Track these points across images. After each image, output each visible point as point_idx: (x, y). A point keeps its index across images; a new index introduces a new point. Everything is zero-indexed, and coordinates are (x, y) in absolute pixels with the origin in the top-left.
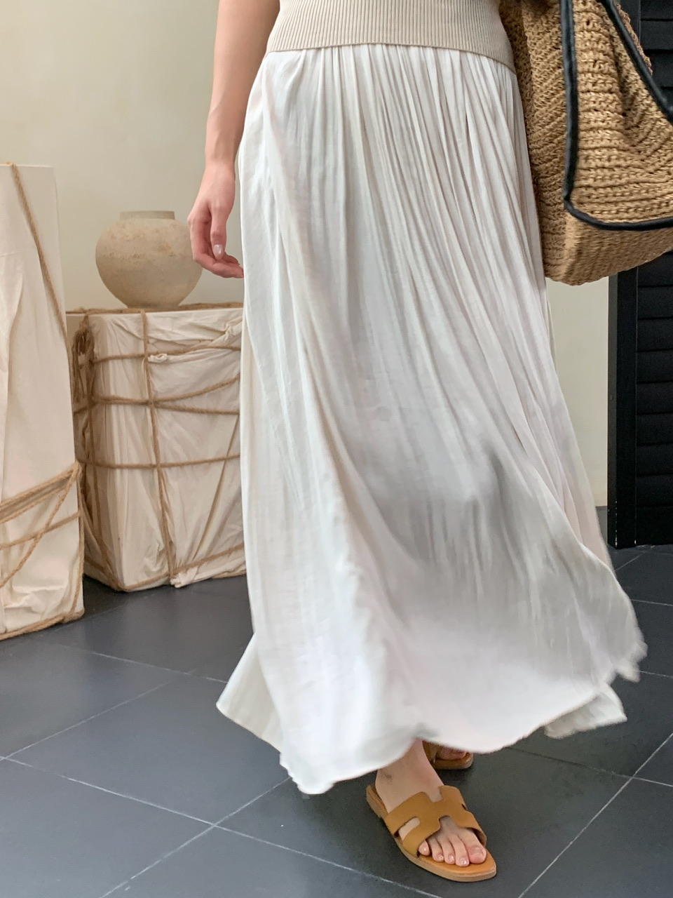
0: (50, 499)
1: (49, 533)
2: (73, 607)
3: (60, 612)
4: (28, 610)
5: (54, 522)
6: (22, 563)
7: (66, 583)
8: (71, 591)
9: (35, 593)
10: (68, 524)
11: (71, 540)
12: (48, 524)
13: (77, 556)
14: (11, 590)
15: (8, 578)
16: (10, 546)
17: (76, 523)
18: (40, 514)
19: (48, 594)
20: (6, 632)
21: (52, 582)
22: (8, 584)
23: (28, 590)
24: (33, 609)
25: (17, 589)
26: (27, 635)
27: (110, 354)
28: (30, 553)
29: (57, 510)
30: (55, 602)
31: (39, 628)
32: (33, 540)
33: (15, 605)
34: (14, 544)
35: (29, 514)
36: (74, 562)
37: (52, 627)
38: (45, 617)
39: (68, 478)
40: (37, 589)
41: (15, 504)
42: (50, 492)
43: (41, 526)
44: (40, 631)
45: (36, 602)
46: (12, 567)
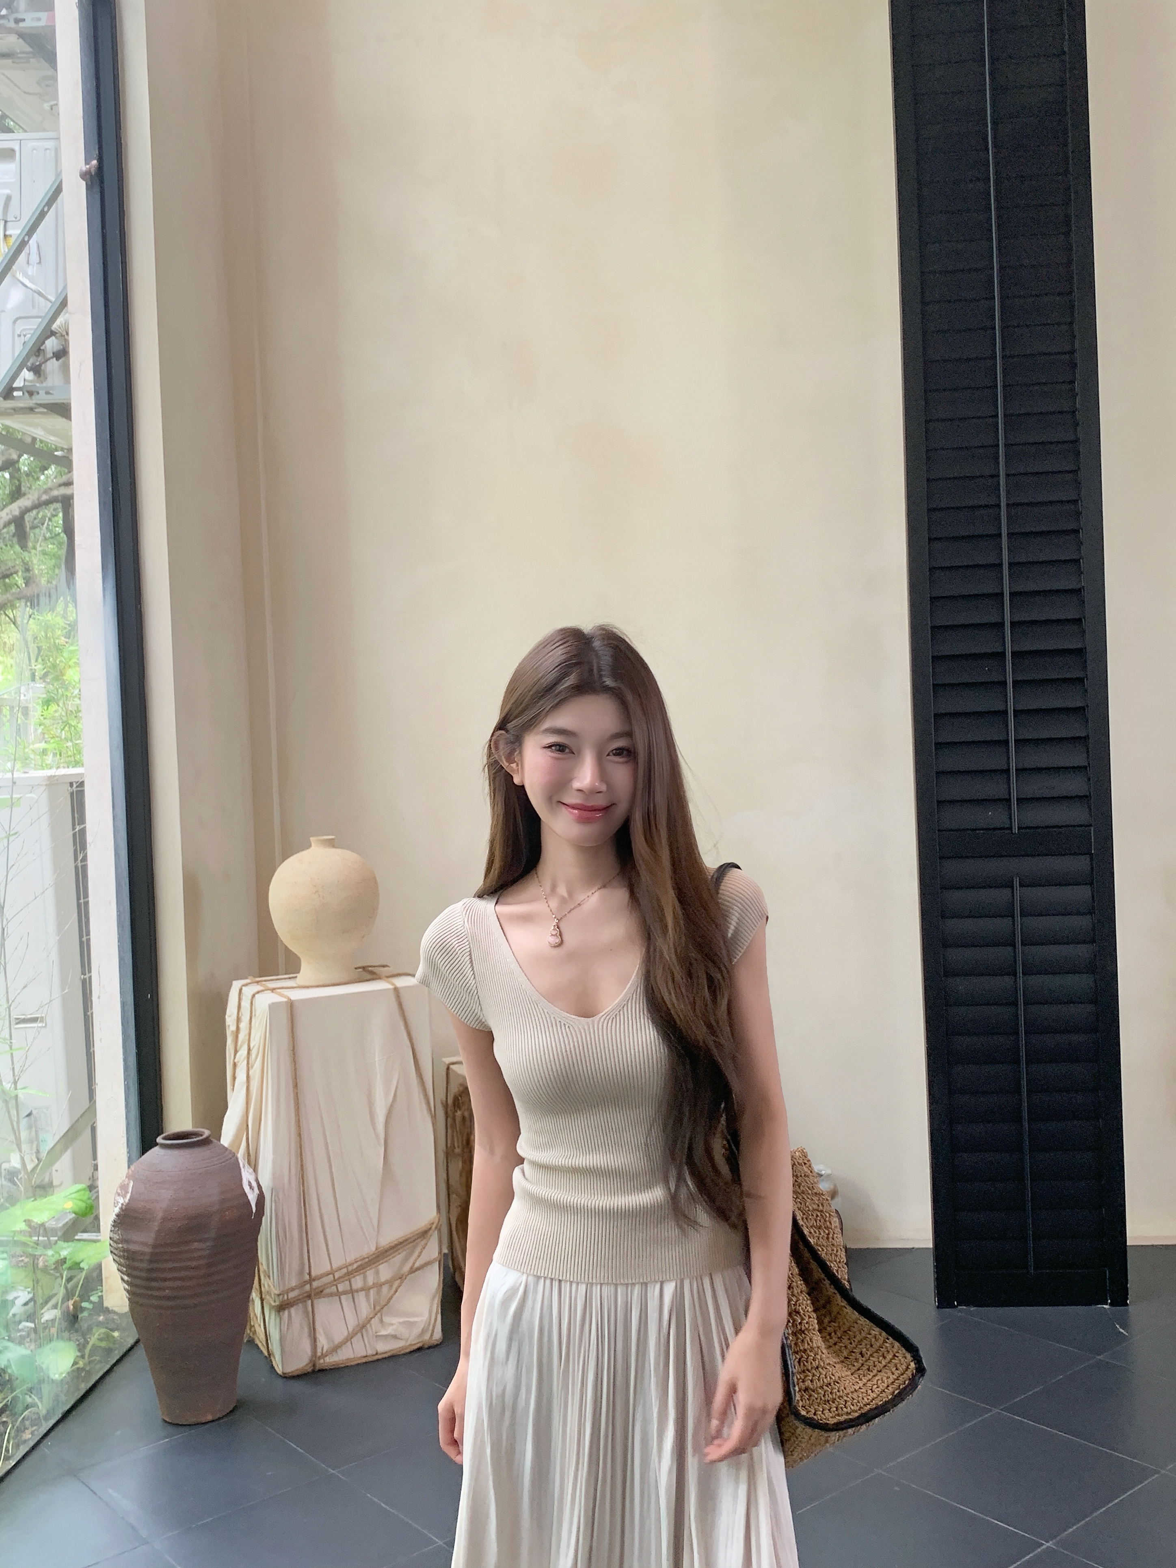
0: (415, 1247)
1: (413, 1275)
2: (432, 1335)
3: (420, 1340)
4: (395, 1337)
5: (417, 1265)
6: (391, 1298)
7: (427, 1315)
8: (430, 1323)
9: (400, 1323)
10: (429, 1267)
11: (433, 1279)
12: (411, 1268)
13: (436, 1292)
14: (381, 1321)
15: (379, 1311)
16: (381, 1286)
17: (436, 1268)
18: (406, 1259)
19: (411, 1324)
20: (377, 1354)
21: (414, 1315)
22: (379, 1314)
23: (395, 1320)
24: (399, 1336)
25: (387, 1319)
26: (393, 1357)
28: (396, 1291)
29: (419, 1256)
30: (416, 1331)
31: (403, 1352)
32: (399, 1281)
33: (383, 1333)
34: (384, 1283)
35: (398, 1259)
36: (434, 1298)
37: (411, 1352)
38: (409, 1343)
39: (430, 1229)
40: (401, 1320)
41: (386, 1251)
42: (414, 1241)
43: (406, 1268)
44: (404, 1354)
45: (403, 1331)
46: (383, 1302)
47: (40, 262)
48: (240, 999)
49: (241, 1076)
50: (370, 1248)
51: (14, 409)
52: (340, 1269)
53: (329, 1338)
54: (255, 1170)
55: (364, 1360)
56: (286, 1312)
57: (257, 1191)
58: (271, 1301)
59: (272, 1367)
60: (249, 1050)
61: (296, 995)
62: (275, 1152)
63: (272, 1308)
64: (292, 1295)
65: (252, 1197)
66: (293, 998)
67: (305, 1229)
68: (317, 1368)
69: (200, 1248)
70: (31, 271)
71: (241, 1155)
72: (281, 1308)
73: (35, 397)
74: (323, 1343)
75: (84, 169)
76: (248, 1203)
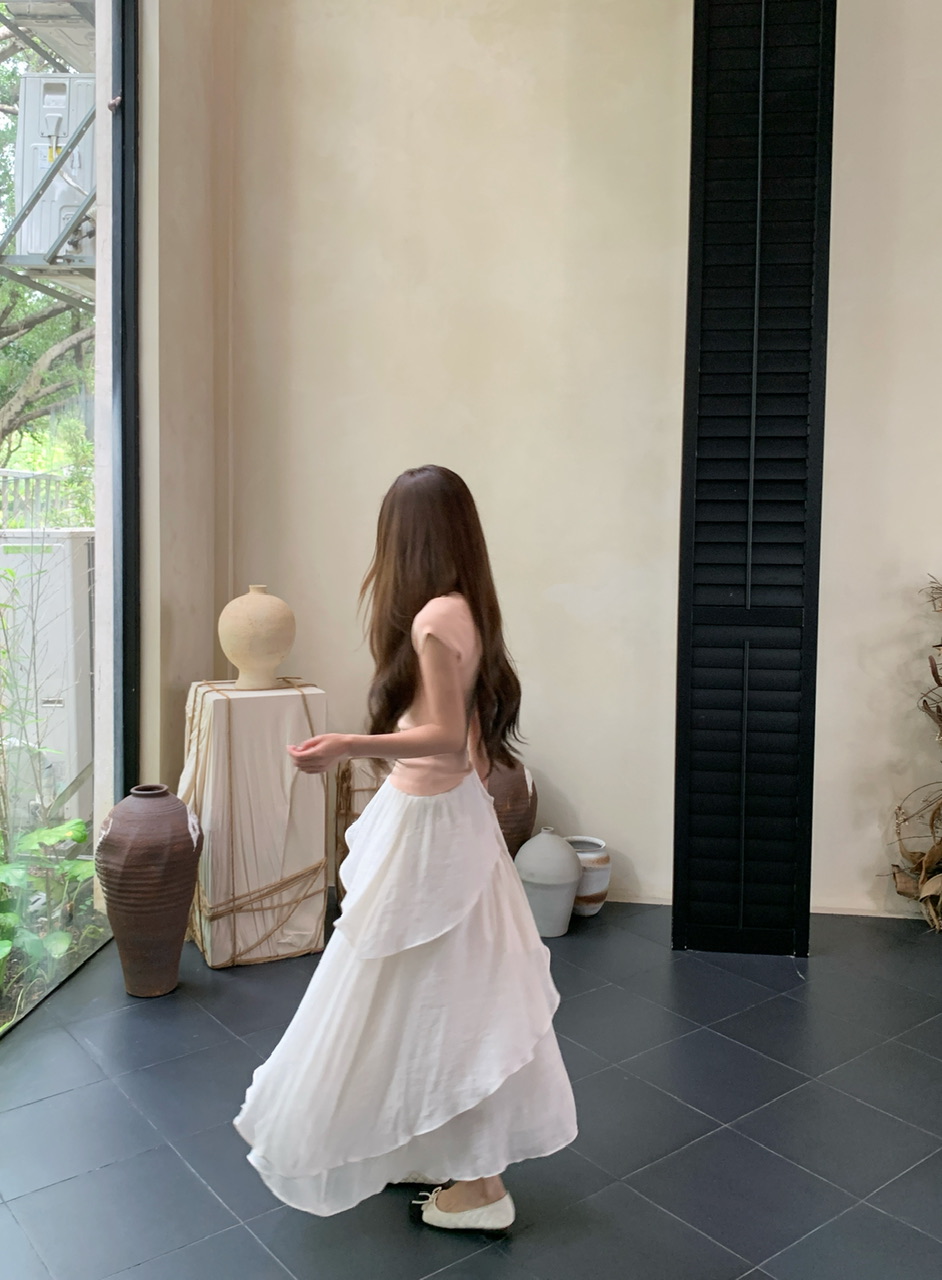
0: (307, 880)
1: (306, 900)
2: (317, 945)
3: (309, 946)
4: (291, 945)
5: (309, 893)
6: (290, 916)
7: (314, 929)
8: (317, 935)
9: (296, 935)
10: (318, 895)
11: (319, 904)
12: (306, 895)
13: (322, 914)
14: (282, 932)
15: (281, 926)
16: (283, 907)
17: (322, 896)
18: (301, 888)
19: (303, 936)
20: (279, 956)
21: (305, 930)
22: (280, 928)
23: (292, 933)
24: (296, 944)
25: (285, 932)
26: (288, 959)
27: (356, 788)
28: (294, 911)
29: (311, 887)
30: (306, 942)
31: (295, 956)
32: (296, 904)
33: (283, 941)
34: (287, 904)
35: (295, 888)
36: (319, 919)
37: (304, 956)
38: (300, 949)
39: (321, 865)
40: (296, 933)
41: (288, 882)
42: (307, 876)
43: (302, 895)
44: (296, 958)
45: (296, 940)
46: (284, 920)
47: (80, 167)
48: (196, 696)
49: (193, 749)
50: (275, 880)
51: (59, 271)
52: (254, 893)
53: (245, 942)
54: (199, 817)
55: (269, 960)
56: (215, 922)
57: (198, 832)
58: (206, 913)
59: (205, 961)
60: (199, 731)
61: (233, 695)
62: (213, 805)
63: (206, 918)
64: (220, 909)
65: (194, 836)
66: (231, 697)
67: (232, 862)
68: (236, 964)
69: (156, 870)
70: (73, 173)
71: (189, 806)
72: (213, 918)
73: (72, 263)
74: (241, 946)
75: (112, 102)
76: (191, 841)
